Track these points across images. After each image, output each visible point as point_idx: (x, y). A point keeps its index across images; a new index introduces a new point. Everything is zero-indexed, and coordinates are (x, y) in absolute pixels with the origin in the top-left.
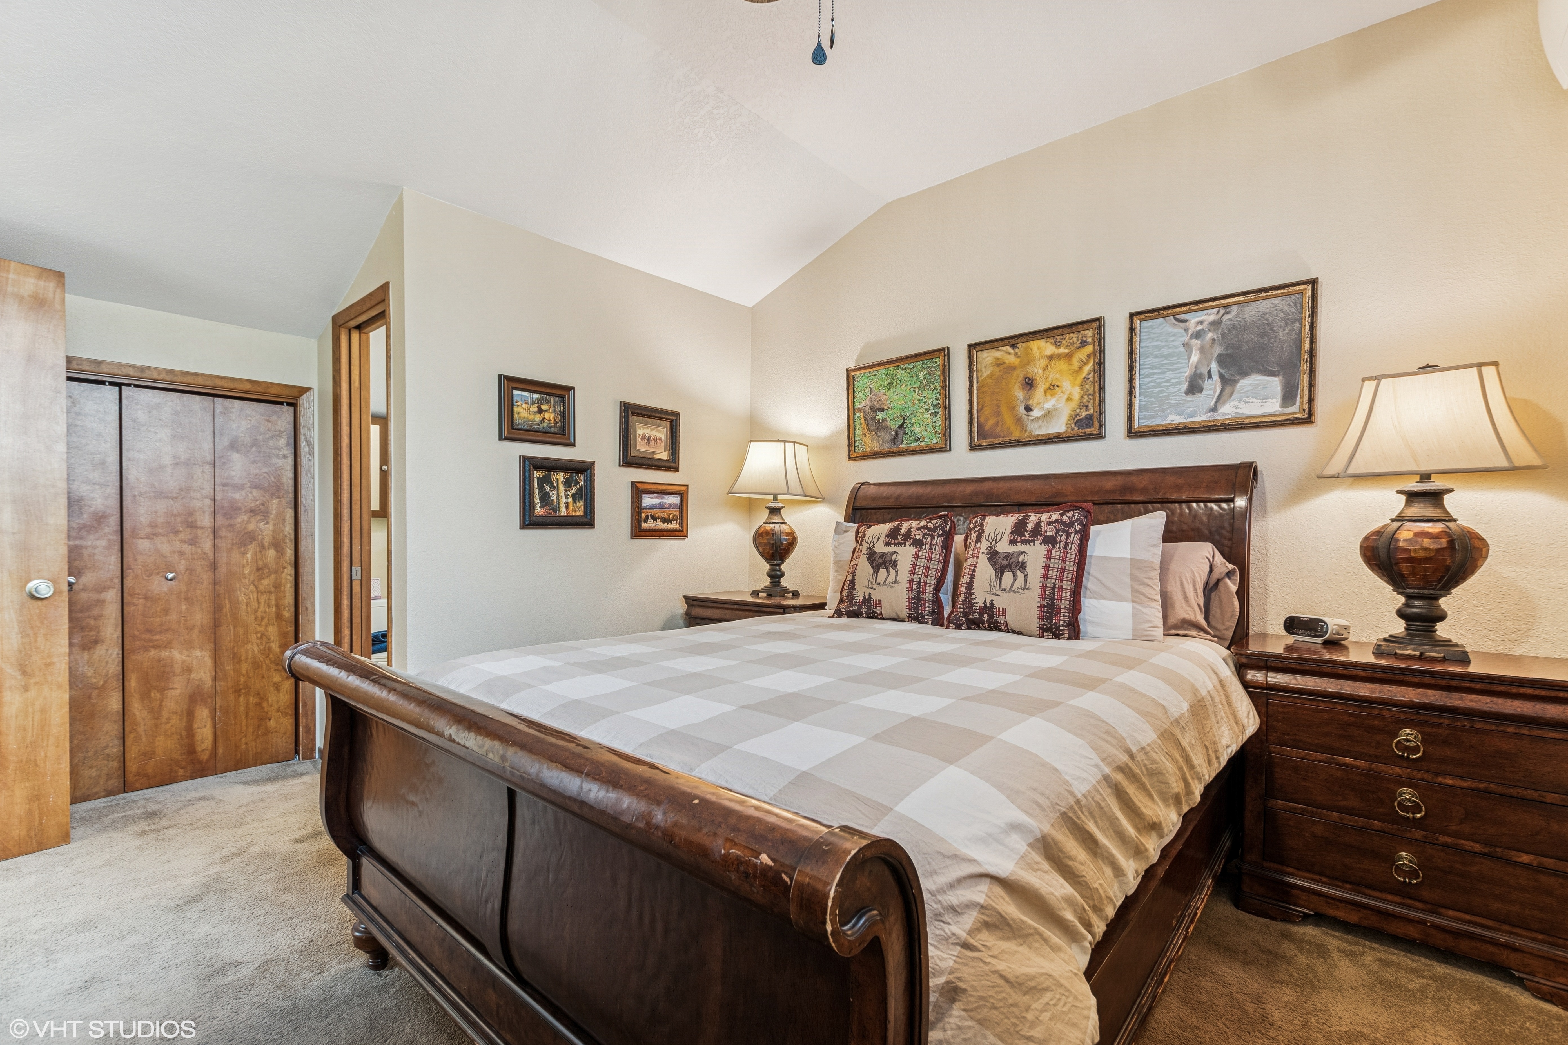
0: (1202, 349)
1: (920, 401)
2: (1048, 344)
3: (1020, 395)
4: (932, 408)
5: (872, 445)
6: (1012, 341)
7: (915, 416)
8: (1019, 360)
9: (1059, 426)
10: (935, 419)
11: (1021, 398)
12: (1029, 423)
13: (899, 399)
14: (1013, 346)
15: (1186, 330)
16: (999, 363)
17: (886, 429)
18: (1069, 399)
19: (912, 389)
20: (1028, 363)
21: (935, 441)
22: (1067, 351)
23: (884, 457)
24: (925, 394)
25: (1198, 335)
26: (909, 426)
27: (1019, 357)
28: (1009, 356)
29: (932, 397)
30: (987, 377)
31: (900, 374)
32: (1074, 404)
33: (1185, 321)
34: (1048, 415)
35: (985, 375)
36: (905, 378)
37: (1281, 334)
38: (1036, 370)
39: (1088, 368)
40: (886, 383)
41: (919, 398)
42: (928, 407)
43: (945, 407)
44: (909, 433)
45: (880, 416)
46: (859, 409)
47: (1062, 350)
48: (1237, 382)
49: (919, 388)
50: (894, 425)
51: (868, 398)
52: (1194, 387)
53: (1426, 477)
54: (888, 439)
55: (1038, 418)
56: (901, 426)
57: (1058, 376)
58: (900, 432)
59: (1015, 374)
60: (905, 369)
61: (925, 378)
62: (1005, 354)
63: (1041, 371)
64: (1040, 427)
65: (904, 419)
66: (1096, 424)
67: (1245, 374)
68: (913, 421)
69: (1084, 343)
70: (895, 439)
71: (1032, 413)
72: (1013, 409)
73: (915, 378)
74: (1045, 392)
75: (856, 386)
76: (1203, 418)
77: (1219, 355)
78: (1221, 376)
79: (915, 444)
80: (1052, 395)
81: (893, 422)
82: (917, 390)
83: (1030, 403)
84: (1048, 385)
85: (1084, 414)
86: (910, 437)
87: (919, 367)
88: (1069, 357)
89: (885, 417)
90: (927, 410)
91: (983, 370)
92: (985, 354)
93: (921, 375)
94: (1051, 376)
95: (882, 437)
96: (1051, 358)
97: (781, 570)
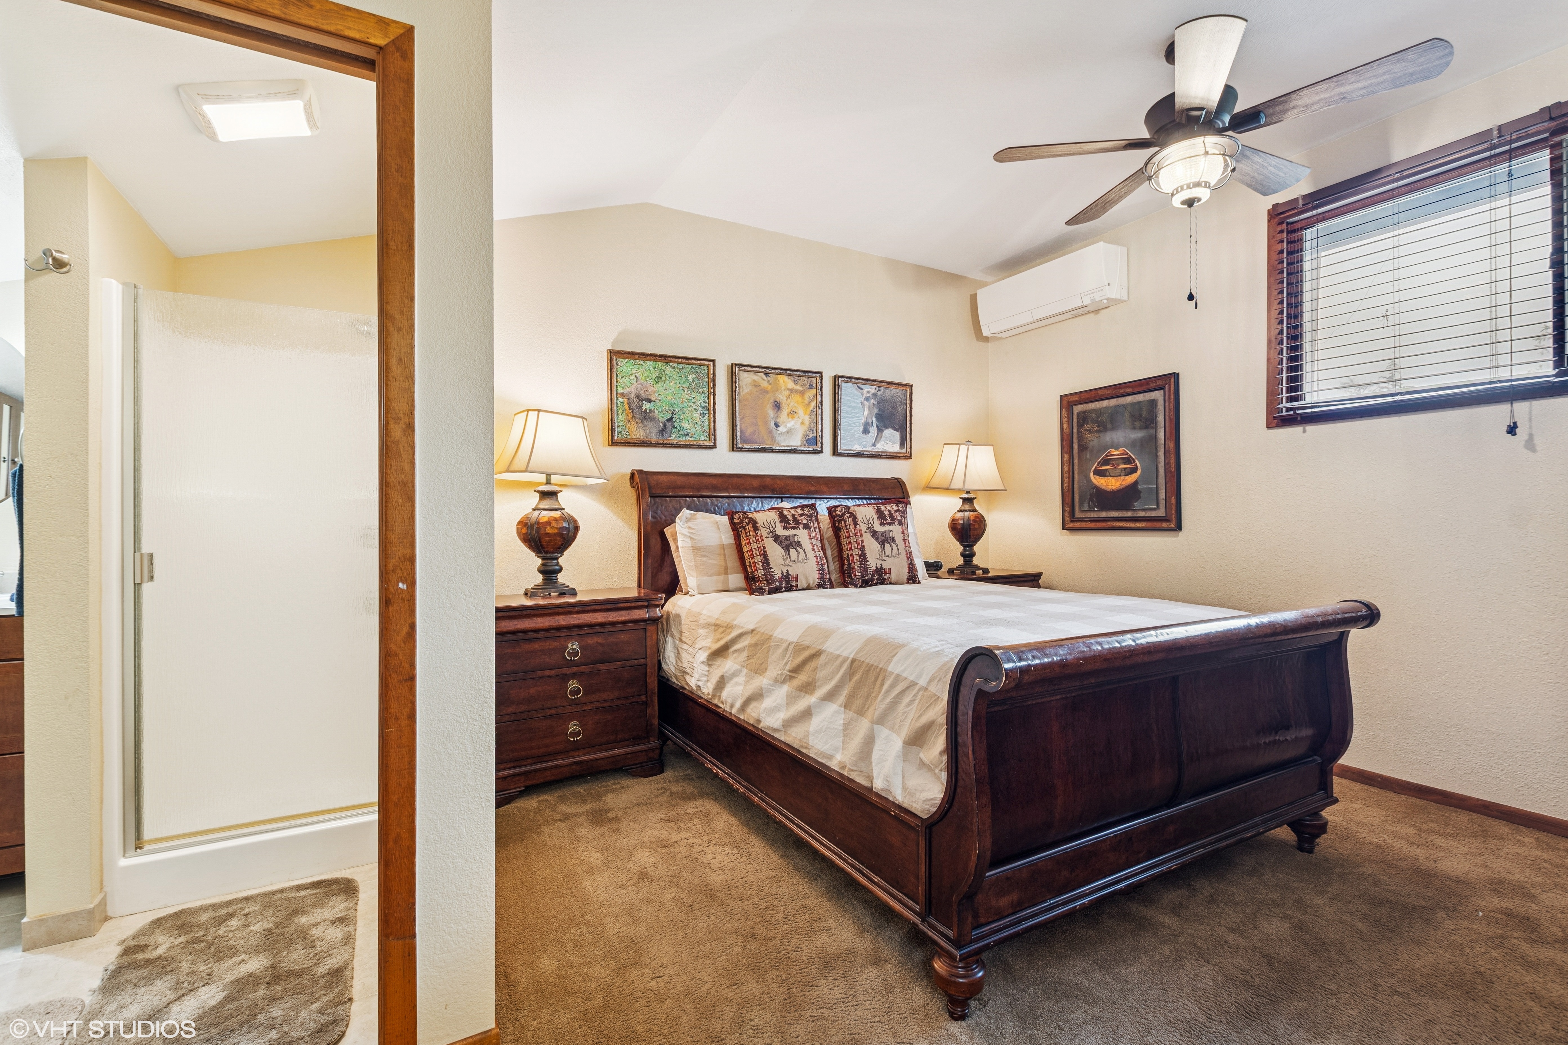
0: (869, 408)
1: (689, 400)
2: (790, 380)
3: (771, 413)
4: (700, 409)
5: (637, 432)
6: (767, 371)
7: (684, 413)
8: (770, 386)
9: (796, 441)
10: (703, 419)
11: (772, 416)
12: (777, 435)
13: (668, 394)
14: (766, 374)
15: (862, 395)
16: (756, 385)
17: (653, 419)
18: (802, 423)
19: (681, 388)
20: (777, 391)
21: (703, 438)
22: (801, 389)
23: (653, 446)
24: (694, 395)
25: (867, 399)
26: (678, 420)
27: (770, 384)
28: (763, 381)
29: (701, 399)
30: (747, 393)
31: (669, 370)
32: (805, 427)
33: (862, 389)
34: (789, 432)
35: (746, 391)
36: (675, 376)
37: (900, 409)
38: (782, 397)
39: (813, 404)
40: (654, 376)
41: (688, 397)
42: (696, 408)
43: (710, 410)
44: (678, 428)
45: (647, 406)
46: (623, 395)
47: (798, 387)
48: (883, 431)
49: (688, 388)
50: (663, 418)
51: (634, 386)
52: (866, 431)
53: (968, 492)
54: (656, 430)
55: (783, 433)
56: (670, 420)
57: (796, 405)
58: (669, 425)
59: (768, 396)
60: (674, 368)
61: (693, 381)
62: (759, 378)
63: (785, 399)
64: (784, 440)
65: (673, 413)
66: (819, 444)
67: (886, 428)
68: (682, 417)
69: (811, 387)
70: (663, 431)
71: (779, 429)
72: (766, 423)
73: (684, 379)
74: (788, 415)
75: (619, 371)
76: (869, 449)
77: (876, 414)
78: (877, 426)
79: (684, 438)
80: (793, 418)
81: (661, 415)
82: (686, 390)
83: (778, 420)
84: (789, 410)
85: (811, 435)
86: (679, 431)
87: (688, 370)
88: (802, 393)
89: (652, 408)
90: (696, 410)
91: (744, 387)
92: (745, 374)
93: (690, 377)
94: (792, 404)
95: (649, 426)
96: (791, 390)
97: (558, 565)
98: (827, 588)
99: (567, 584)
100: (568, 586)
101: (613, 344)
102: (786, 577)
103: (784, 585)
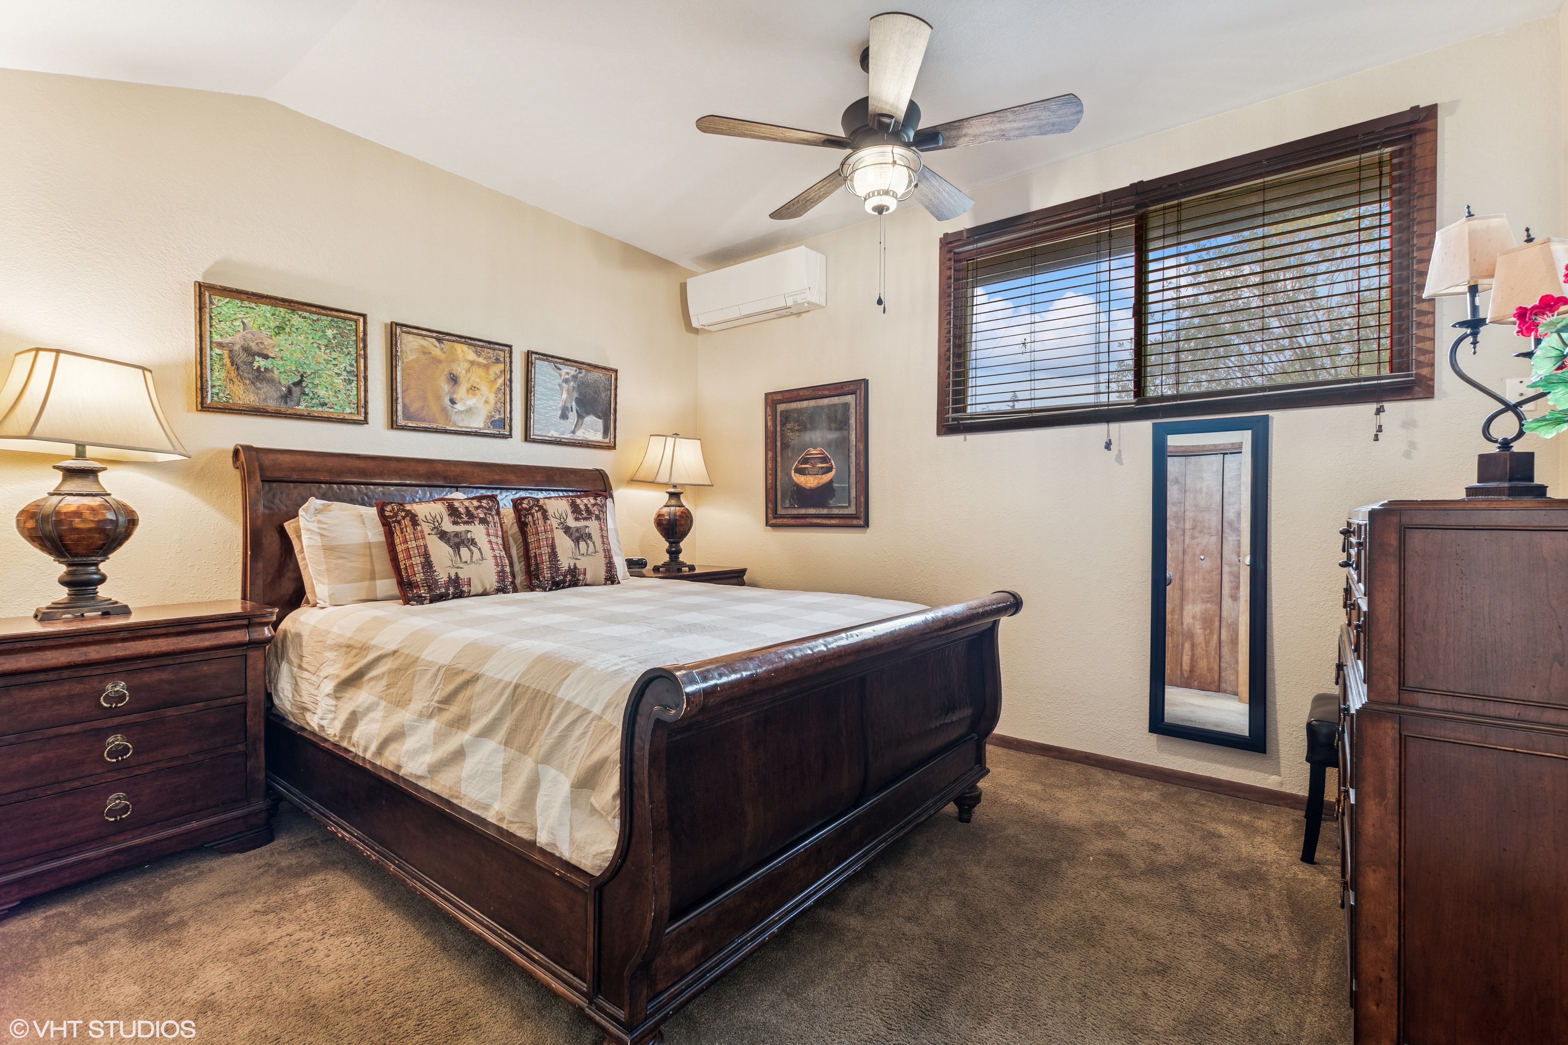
0: (568, 391)
1: (328, 362)
2: (470, 351)
3: (446, 387)
4: (345, 373)
5: (244, 395)
6: (441, 336)
7: (320, 377)
8: (444, 355)
9: (478, 423)
10: (348, 387)
11: (447, 390)
12: (453, 414)
13: (295, 351)
14: (439, 340)
15: (560, 375)
16: (425, 352)
17: (271, 381)
18: (486, 402)
19: (316, 345)
20: (453, 361)
21: (348, 410)
22: (485, 362)
23: (271, 416)
24: (335, 355)
25: (566, 381)
26: (310, 386)
27: (444, 353)
28: (434, 348)
29: (345, 362)
30: (412, 360)
31: (296, 320)
32: (490, 407)
33: (560, 369)
34: (469, 411)
35: (411, 358)
36: (306, 329)
37: (603, 395)
38: (460, 370)
39: (500, 381)
40: (273, 325)
41: (326, 357)
42: (338, 372)
43: (359, 376)
44: (311, 395)
45: (259, 362)
46: (220, 345)
47: (481, 360)
48: (584, 417)
49: (326, 346)
50: (287, 380)
51: (239, 335)
52: (564, 416)
53: (675, 486)
54: (276, 395)
55: (461, 412)
56: (298, 384)
57: (478, 380)
58: (296, 391)
59: (441, 367)
60: (305, 318)
61: (334, 338)
62: (430, 344)
63: (464, 372)
64: (463, 420)
65: (302, 376)
66: (507, 427)
67: (588, 414)
68: (316, 382)
69: (497, 361)
70: (287, 396)
71: (455, 406)
72: (438, 398)
73: (320, 333)
74: (468, 391)
75: (215, 312)
76: (568, 437)
77: (576, 398)
78: (577, 412)
79: (320, 409)
80: (474, 395)
81: (283, 376)
82: (323, 348)
83: (455, 396)
84: (469, 385)
85: (497, 417)
86: (312, 399)
87: (326, 323)
88: (486, 367)
89: (270, 367)
90: (338, 375)
91: (409, 352)
92: (410, 338)
93: (330, 333)
94: (473, 379)
95: (264, 390)
96: (472, 363)
97: (98, 572)
98: (509, 592)
99: (114, 599)
100: (116, 603)
101: (205, 275)
102: (455, 582)
103: (451, 590)
